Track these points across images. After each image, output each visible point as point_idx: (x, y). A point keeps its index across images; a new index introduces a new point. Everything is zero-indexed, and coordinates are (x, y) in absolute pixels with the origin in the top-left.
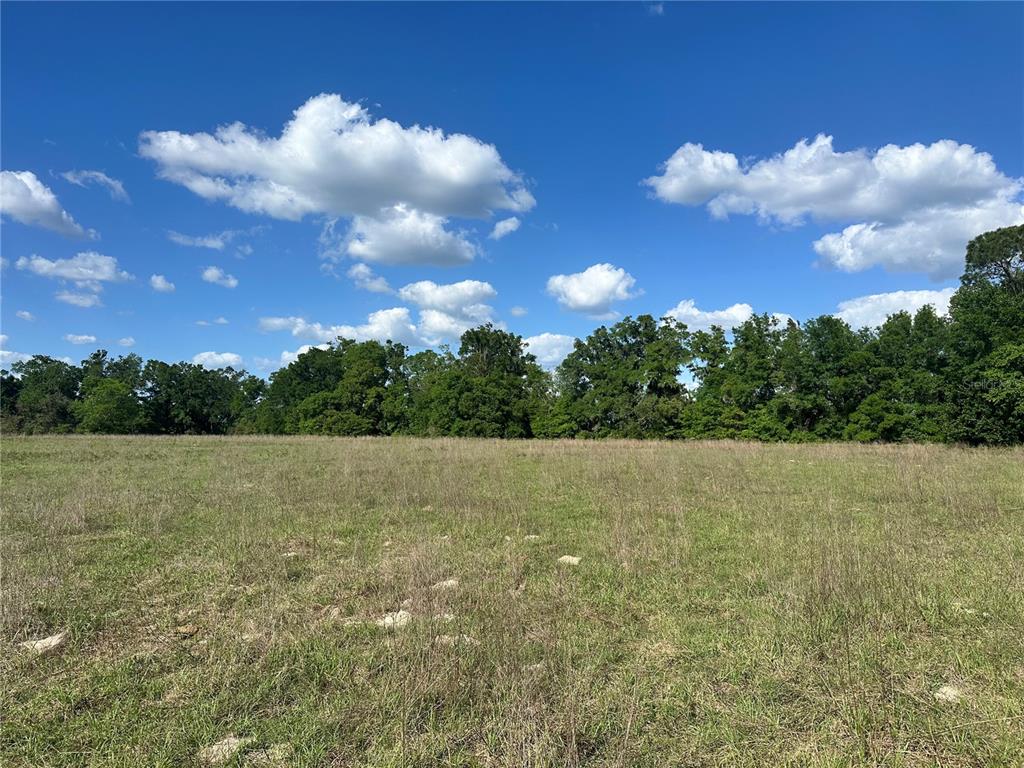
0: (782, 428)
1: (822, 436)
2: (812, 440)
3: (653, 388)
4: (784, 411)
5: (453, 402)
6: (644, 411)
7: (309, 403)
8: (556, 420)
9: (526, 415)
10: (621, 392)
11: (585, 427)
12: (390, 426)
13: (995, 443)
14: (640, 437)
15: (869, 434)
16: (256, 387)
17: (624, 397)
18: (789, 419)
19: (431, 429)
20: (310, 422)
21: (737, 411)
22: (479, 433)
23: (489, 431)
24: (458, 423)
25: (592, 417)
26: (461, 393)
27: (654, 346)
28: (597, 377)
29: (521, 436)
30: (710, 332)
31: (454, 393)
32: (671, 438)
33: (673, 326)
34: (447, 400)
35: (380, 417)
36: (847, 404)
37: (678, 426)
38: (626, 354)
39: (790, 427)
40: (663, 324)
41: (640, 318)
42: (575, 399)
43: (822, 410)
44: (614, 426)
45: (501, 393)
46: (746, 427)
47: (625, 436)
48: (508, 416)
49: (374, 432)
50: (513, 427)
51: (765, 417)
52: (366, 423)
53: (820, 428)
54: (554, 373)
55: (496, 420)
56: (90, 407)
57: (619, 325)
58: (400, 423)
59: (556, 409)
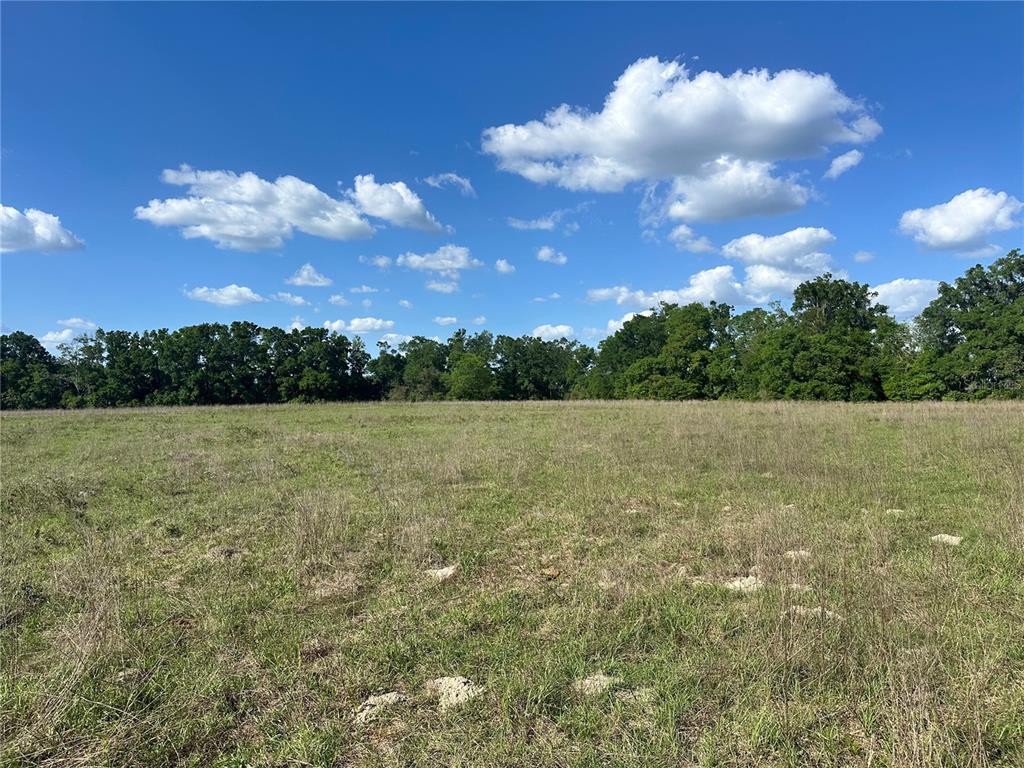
5: (786, 363)
7: (635, 368)
8: (916, 380)
9: (876, 374)
10: (1007, 343)
11: (956, 387)
12: (717, 390)
16: (587, 355)
19: (762, 393)
20: (637, 387)
22: (819, 396)
23: (830, 394)
24: (794, 385)
25: (965, 375)
26: (795, 352)
28: (972, 327)
29: (871, 398)
31: (788, 352)
34: (780, 360)
35: (705, 380)
38: (1011, 294)
42: (941, 354)
44: (996, 385)
45: (844, 351)
47: (1013, 397)
48: (854, 376)
49: (700, 396)
50: (860, 388)
52: (691, 387)
54: (912, 324)
55: (839, 381)
56: (456, 378)
57: (1001, 262)
58: (727, 387)
59: (915, 367)
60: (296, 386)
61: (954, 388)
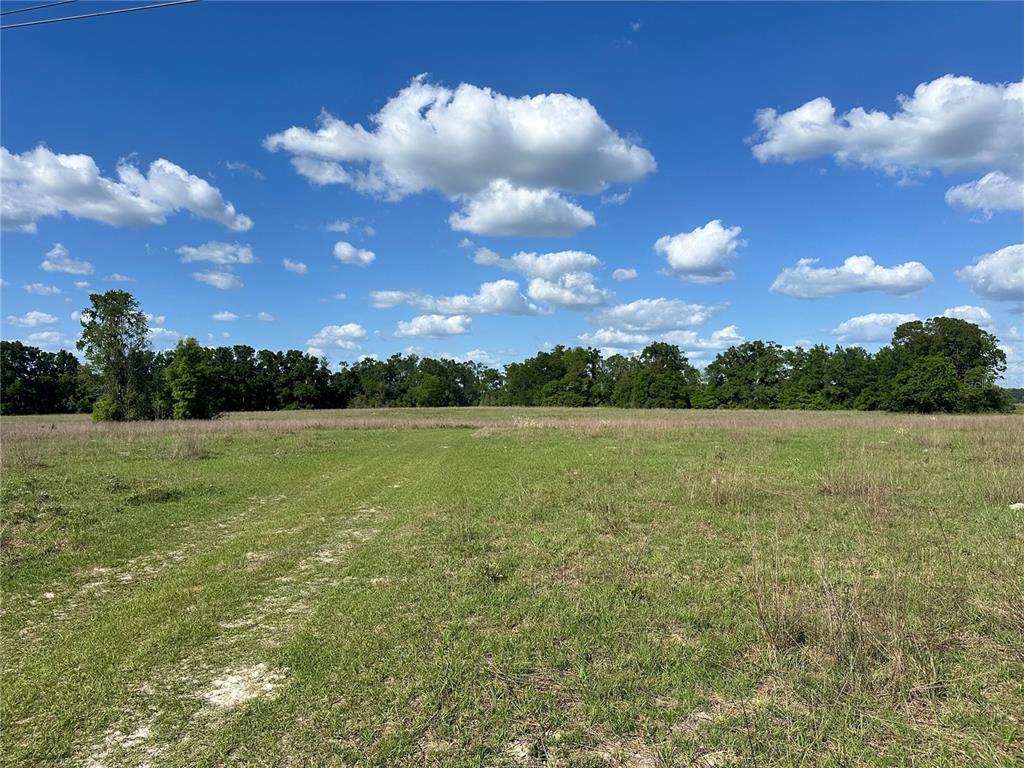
0: (828, 403)
1: (846, 407)
2: (842, 409)
3: (762, 380)
4: (828, 395)
5: (646, 389)
6: (758, 394)
7: (548, 387)
8: (706, 398)
9: (687, 395)
10: (744, 384)
11: (724, 403)
12: (597, 400)
13: (896, 411)
14: (755, 408)
15: (864, 406)
16: (493, 375)
17: (746, 386)
18: (831, 399)
19: (631, 404)
21: (806, 394)
22: (662, 406)
23: (667, 405)
24: (650, 400)
25: (727, 397)
26: (650, 384)
27: (763, 359)
28: (731, 375)
29: (684, 407)
30: (795, 351)
31: (646, 383)
32: (772, 408)
33: (774, 345)
34: (642, 388)
35: (590, 395)
36: (856, 391)
37: (776, 402)
38: (747, 361)
39: (832, 402)
40: (768, 345)
41: (755, 343)
42: (716, 386)
43: (845, 394)
44: (740, 401)
45: (673, 384)
46: (810, 402)
47: (747, 407)
48: (677, 396)
49: (586, 404)
50: (680, 402)
51: (819, 397)
52: (583, 399)
53: (845, 403)
54: (702, 372)
55: (671, 398)
56: (421, 391)
57: (742, 346)
58: (605, 399)
59: (705, 392)
60: (291, 395)
61: (722, 402)
